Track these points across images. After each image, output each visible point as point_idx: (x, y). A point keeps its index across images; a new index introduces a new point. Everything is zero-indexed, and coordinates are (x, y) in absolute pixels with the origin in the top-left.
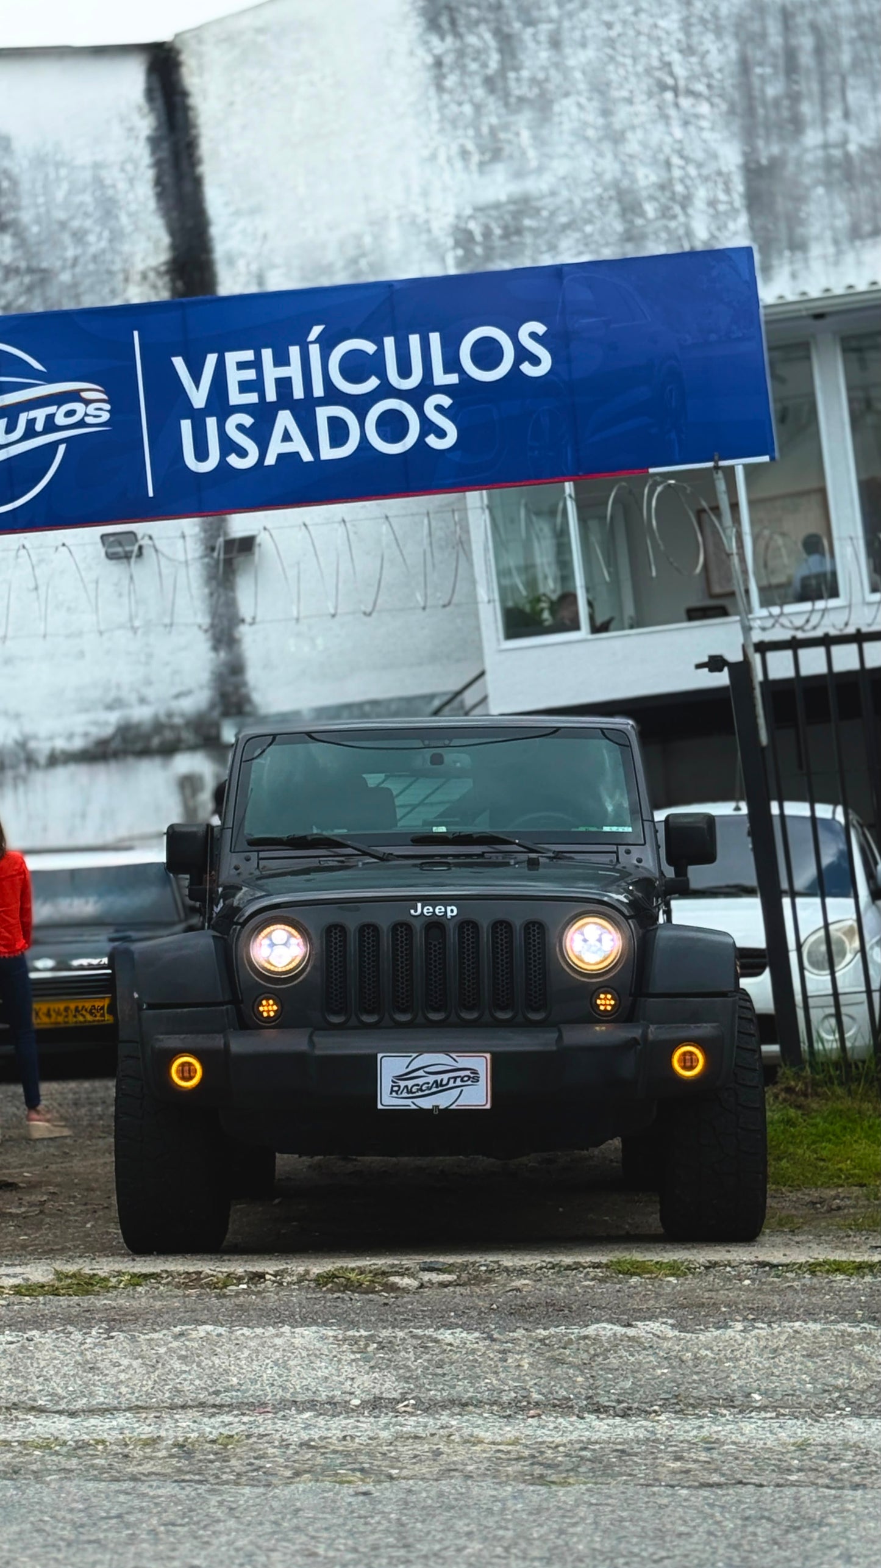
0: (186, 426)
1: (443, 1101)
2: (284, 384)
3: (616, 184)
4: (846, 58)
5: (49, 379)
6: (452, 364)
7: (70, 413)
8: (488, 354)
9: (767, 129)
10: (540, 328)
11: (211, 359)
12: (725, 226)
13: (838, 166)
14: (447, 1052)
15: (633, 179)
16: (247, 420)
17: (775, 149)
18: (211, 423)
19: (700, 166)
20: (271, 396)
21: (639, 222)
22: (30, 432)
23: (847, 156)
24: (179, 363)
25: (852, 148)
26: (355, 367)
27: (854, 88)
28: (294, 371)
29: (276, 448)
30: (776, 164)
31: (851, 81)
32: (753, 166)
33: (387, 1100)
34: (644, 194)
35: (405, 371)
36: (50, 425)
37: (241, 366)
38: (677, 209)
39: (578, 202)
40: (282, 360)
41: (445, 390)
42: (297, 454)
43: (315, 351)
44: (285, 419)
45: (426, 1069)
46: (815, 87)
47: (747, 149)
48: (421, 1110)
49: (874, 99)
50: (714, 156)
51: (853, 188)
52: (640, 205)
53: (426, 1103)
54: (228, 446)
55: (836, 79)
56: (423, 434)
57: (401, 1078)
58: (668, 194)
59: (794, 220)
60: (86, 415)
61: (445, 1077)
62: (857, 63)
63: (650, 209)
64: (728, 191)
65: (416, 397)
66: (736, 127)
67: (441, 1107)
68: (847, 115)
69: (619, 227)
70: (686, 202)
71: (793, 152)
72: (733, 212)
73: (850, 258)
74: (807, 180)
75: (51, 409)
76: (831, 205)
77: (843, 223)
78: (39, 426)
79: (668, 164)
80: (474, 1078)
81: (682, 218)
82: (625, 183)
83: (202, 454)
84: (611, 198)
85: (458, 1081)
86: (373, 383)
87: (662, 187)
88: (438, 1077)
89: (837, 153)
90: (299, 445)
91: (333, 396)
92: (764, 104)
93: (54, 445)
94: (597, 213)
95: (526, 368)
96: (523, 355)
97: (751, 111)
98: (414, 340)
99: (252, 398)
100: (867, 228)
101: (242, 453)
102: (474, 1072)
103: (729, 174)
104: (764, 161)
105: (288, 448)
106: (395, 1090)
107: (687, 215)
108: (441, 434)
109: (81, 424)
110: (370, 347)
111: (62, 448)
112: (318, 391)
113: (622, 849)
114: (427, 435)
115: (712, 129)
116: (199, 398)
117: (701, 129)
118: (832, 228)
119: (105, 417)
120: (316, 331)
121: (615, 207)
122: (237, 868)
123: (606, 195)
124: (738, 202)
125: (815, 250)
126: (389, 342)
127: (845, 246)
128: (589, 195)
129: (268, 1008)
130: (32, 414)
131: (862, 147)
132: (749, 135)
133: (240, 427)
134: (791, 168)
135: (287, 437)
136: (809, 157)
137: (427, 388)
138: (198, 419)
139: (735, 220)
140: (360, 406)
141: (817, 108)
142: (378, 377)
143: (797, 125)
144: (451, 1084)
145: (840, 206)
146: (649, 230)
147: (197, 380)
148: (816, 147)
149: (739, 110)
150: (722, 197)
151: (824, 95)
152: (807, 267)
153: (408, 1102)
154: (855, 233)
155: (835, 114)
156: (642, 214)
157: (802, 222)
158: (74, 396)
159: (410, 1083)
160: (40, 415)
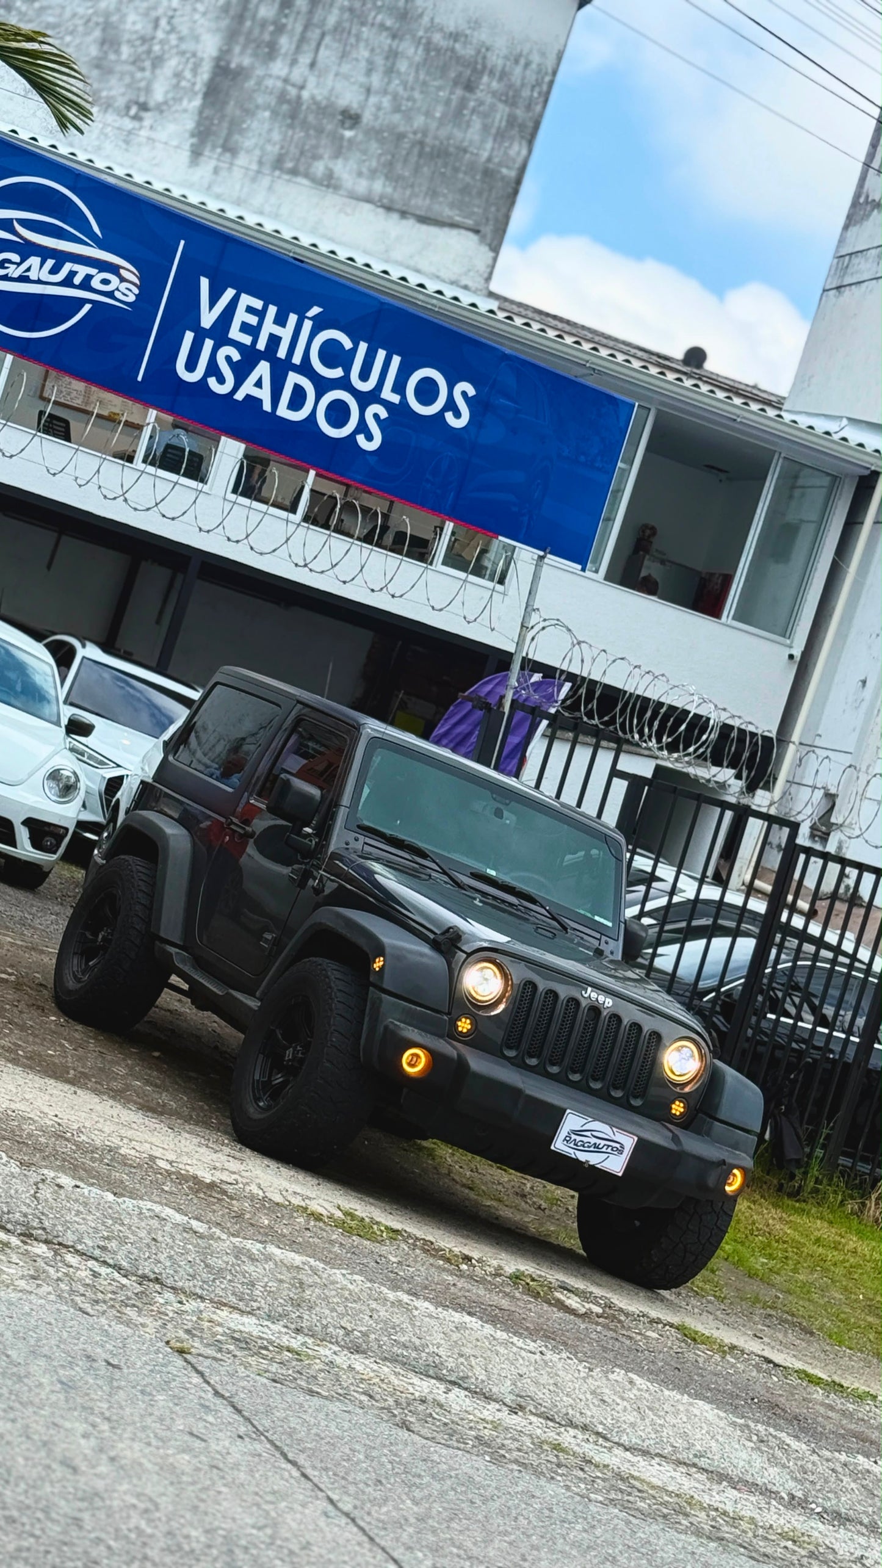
0: (189, 336)
1: (593, 1159)
2: (274, 340)
3: (107, 14)
4: (332, 20)
5: (101, 245)
6: (399, 387)
7: (105, 282)
8: (426, 392)
9: (248, 41)
10: (471, 391)
11: (230, 293)
12: (181, 99)
13: (289, 102)
14: (611, 1126)
15: (123, 18)
16: (236, 356)
17: (246, 61)
18: (209, 344)
19: (181, 39)
20: (261, 345)
21: (112, 57)
22: (68, 282)
23: (299, 97)
24: (204, 283)
25: (305, 94)
26: (332, 354)
27: (327, 47)
28: (286, 334)
29: (248, 388)
30: (239, 74)
31: (328, 39)
32: (223, 63)
33: (559, 1145)
34: (126, 37)
35: (364, 376)
36: (86, 285)
37: (250, 310)
38: (147, 64)
39: (68, 13)
40: (281, 321)
41: (386, 404)
42: (261, 401)
43: (308, 325)
44: (263, 369)
45: (594, 1133)
46: (299, 28)
47: (225, 48)
48: (577, 1160)
49: (339, 65)
50: (197, 39)
51: (291, 126)
52: (119, 44)
53: (582, 1157)
54: (213, 369)
55: (318, 31)
56: (357, 431)
57: (575, 1132)
58: (145, 48)
59: (235, 126)
60: (117, 289)
61: (603, 1142)
62: (337, 29)
63: (126, 51)
64: (195, 71)
65: (365, 400)
66: (225, 23)
67: (591, 1163)
68: (313, 65)
69: (94, 51)
70: (158, 62)
71: (260, 72)
72: (191, 92)
73: (266, 181)
74: (260, 100)
75: (93, 271)
76: (270, 130)
77: (273, 150)
78: (77, 280)
79: (156, 23)
80: (620, 1152)
81: (147, 74)
82: (114, 18)
83: (191, 366)
84: (97, 24)
85: (609, 1150)
86: (337, 373)
87: (144, 40)
88: (598, 1141)
89: (293, 91)
90: (264, 395)
91: (305, 368)
92: (254, 17)
93: (83, 302)
94: (81, 29)
95: (449, 416)
96: (451, 405)
97: (240, 18)
98: (381, 354)
99: (247, 340)
100: (289, 165)
101: (221, 380)
102: (622, 1146)
103: (202, 59)
104: (233, 65)
105: (256, 393)
106: (567, 1140)
107: (153, 72)
108: (370, 437)
109: (110, 295)
110: (348, 344)
111: (87, 307)
112: (297, 359)
113: (604, 938)
114: (359, 433)
115: (204, 14)
116: (208, 319)
117: (195, 10)
118: (262, 149)
119: (131, 298)
120: (315, 310)
121: (97, 33)
122: (347, 844)
123: (95, 19)
124: (199, 87)
125: (242, 160)
126: (363, 347)
127: (266, 170)
128: (81, 11)
129: (464, 1025)
130: (76, 267)
131: (313, 98)
132: (232, 36)
133: (228, 358)
134: (251, 84)
135: (259, 384)
136: (270, 83)
137: (373, 397)
138: (201, 335)
139: (190, 101)
140: (322, 386)
141: (293, 46)
142: (344, 371)
143: (271, 52)
144: (604, 1150)
145: (276, 136)
146: (119, 68)
147: (212, 303)
148: (278, 78)
149: (232, 12)
150: (188, 74)
151: (302, 39)
152: (230, 169)
153: (571, 1151)
154: (278, 163)
155: (305, 59)
156: (117, 52)
157: (242, 132)
158: (114, 269)
159: (578, 1138)
160: (82, 271)
